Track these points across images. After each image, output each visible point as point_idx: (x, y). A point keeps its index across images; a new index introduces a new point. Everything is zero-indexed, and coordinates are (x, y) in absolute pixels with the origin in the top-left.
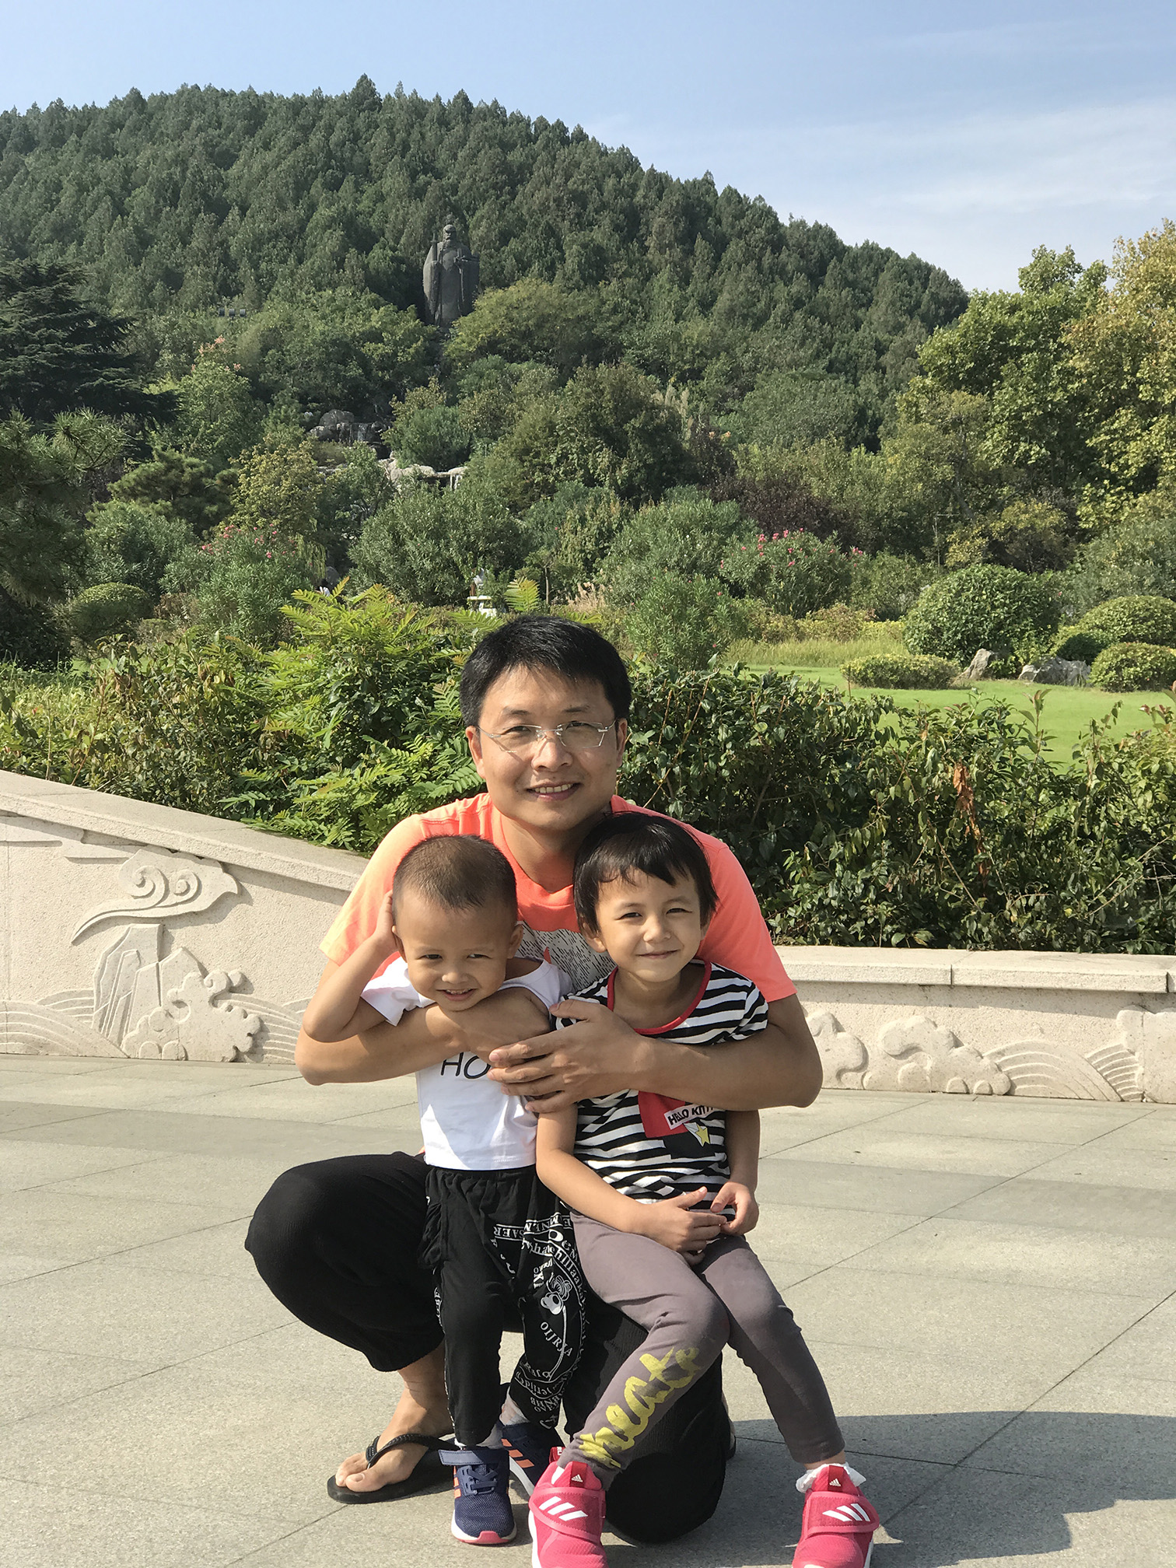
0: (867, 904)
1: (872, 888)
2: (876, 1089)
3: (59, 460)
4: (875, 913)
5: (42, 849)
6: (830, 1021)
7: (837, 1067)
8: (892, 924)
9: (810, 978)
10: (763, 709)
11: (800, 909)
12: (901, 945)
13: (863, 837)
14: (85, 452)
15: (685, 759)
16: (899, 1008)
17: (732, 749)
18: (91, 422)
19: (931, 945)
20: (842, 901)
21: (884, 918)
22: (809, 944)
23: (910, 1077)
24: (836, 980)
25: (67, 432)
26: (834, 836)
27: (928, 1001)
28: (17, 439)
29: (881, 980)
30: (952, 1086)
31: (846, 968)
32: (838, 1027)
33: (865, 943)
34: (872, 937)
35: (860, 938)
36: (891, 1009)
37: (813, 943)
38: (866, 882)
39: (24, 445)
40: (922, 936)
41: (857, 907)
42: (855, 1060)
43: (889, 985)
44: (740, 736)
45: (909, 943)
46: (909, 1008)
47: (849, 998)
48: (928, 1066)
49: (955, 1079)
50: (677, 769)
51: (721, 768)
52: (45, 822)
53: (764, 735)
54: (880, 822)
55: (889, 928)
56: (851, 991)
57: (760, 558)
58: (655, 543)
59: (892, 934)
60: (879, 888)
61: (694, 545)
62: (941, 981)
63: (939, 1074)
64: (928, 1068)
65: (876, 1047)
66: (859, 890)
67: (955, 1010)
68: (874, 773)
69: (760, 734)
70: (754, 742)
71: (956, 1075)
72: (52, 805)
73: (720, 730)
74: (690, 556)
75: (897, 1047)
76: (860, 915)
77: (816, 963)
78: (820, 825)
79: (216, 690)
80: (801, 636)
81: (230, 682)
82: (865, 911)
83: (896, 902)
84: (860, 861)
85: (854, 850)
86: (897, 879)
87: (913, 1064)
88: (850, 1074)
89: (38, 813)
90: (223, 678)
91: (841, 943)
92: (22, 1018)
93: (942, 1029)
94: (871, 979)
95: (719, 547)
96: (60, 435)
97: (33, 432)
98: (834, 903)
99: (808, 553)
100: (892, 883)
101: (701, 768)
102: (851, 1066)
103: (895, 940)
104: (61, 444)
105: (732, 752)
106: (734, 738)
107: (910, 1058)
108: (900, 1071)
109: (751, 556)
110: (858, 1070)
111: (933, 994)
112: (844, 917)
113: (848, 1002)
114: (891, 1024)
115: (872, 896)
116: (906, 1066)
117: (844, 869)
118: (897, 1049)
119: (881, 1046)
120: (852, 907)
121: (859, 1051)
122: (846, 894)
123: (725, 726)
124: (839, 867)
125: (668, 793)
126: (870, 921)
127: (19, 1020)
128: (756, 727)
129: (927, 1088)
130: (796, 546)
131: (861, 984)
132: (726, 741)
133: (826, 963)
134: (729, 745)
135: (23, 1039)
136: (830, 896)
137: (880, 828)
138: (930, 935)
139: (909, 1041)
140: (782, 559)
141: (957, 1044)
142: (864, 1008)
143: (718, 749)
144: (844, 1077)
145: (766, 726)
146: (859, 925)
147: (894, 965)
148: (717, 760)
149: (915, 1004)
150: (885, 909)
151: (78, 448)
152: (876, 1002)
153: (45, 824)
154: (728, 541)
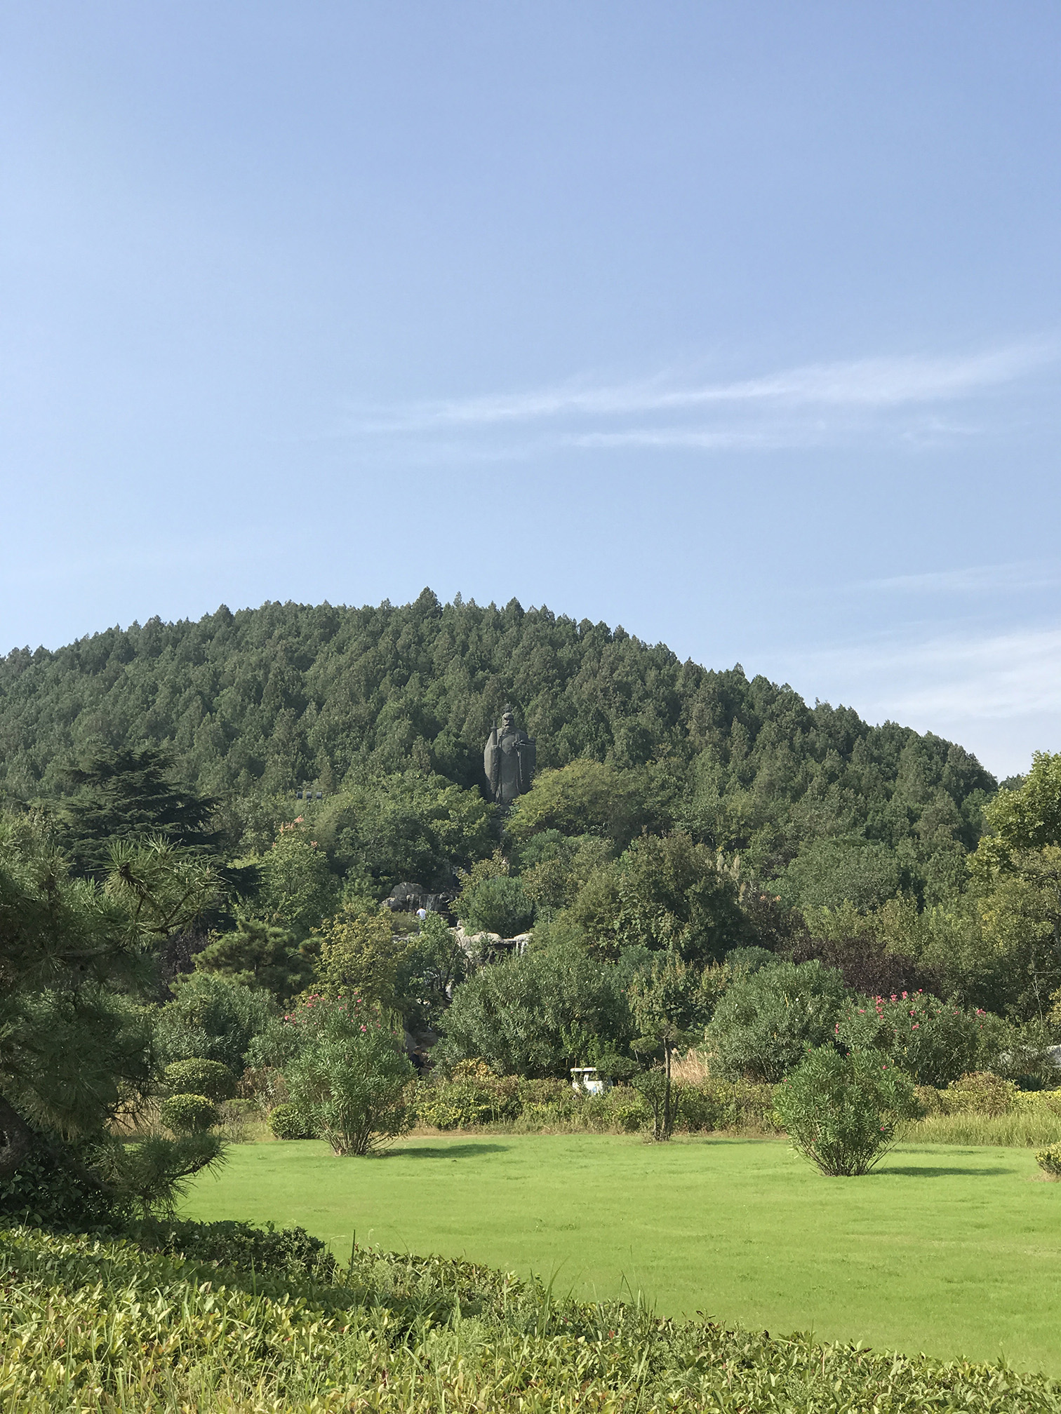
3: (114, 917)
14: (154, 905)
18: (165, 857)
25: (126, 873)
28: (48, 884)
39: (60, 895)
57: (880, 1022)
58: (762, 1007)
61: (804, 1007)
74: (801, 1020)
80: (946, 1110)
95: (830, 1011)
96: (114, 878)
99: (931, 1016)
104: (114, 890)
109: (870, 1019)
130: (916, 1007)
140: (904, 1023)
151: (143, 896)
154: (843, 1004)
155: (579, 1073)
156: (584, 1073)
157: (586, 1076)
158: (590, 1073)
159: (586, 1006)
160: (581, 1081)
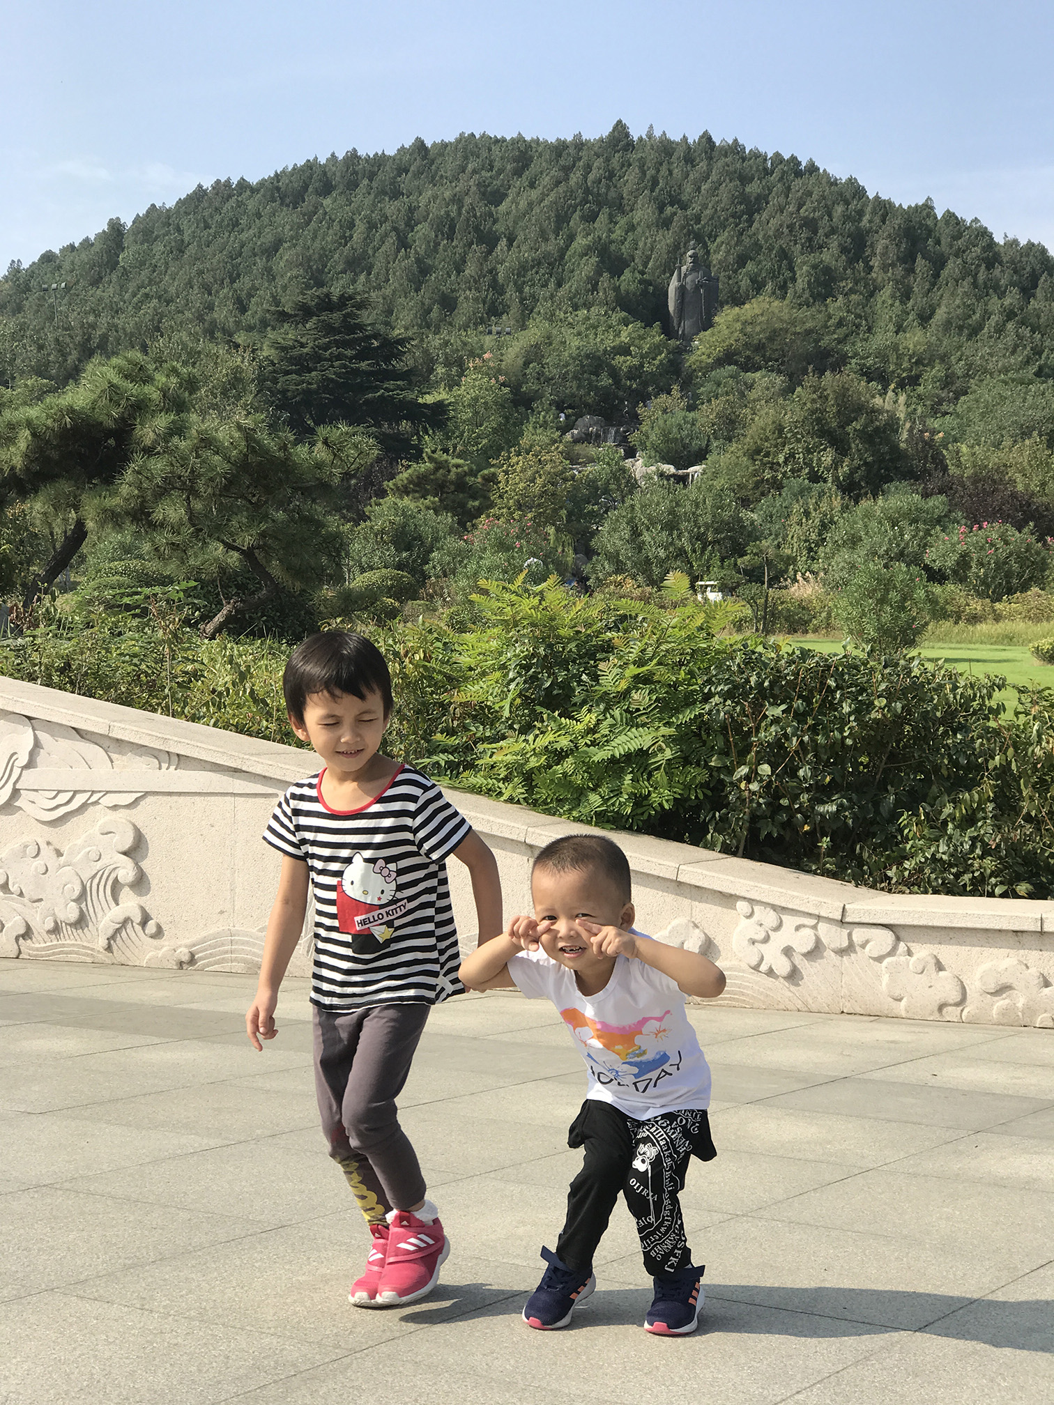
0: (974, 859)
1: (979, 845)
2: (973, 1022)
3: (319, 465)
4: (981, 867)
5: (262, 800)
6: (933, 961)
7: (938, 1002)
8: (996, 877)
9: (916, 923)
10: (883, 686)
11: (914, 862)
12: (1004, 895)
13: (972, 800)
14: (341, 459)
15: (813, 730)
16: (995, 951)
17: (855, 721)
18: (347, 433)
19: (1031, 896)
20: (951, 855)
21: (989, 871)
22: (922, 893)
23: (1005, 1012)
24: (938, 924)
25: (326, 442)
26: (946, 798)
27: (1021, 946)
29: (978, 926)
30: (1041, 1023)
31: (947, 915)
32: (940, 967)
33: (973, 893)
34: (978, 888)
35: (968, 889)
36: (988, 951)
37: (926, 892)
38: (973, 839)
39: (290, 454)
40: (1022, 888)
41: (966, 861)
42: (955, 996)
43: (986, 930)
44: (862, 709)
45: (1010, 894)
46: (1004, 951)
47: (950, 941)
48: (1021, 1003)
49: (1045, 1015)
50: (806, 738)
51: (846, 737)
52: (265, 777)
53: (883, 709)
54: (988, 787)
55: (993, 880)
56: (952, 935)
57: (961, 548)
58: (866, 534)
59: (996, 885)
60: (985, 845)
61: (902, 535)
62: (1032, 928)
63: (1030, 1010)
64: (1020, 1005)
65: (974, 987)
66: (967, 847)
67: (1046, 954)
68: (982, 744)
69: (880, 708)
70: (874, 715)
71: (1046, 1011)
72: (270, 763)
73: (844, 705)
74: (898, 545)
75: (993, 986)
76: (968, 868)
77: (920, 909)
78: (935, 789)
79: (416, 666)
80: (998, 618)
81: (427, 658)
82: (972, 865)
83: (1000, 858)
84: (969, 820)
85: (964, 811)
86: (999, 837)
87: (1007, 1001)
88: (950, 1008)
89: (258, 770)
90: (422, 656)
91: (950, 892)
92: (243, 943)
93: (1033, 970)
94: (970, 925)
95: (924, 537)
96: (320, 445)
97: (296, 443)
98: (945, 857)
99: (1007, 543)
100: (995, 840)
101: (828, 737)
102: (952, 1002)
103: (998, 891)
104: (320, 452)
105: (855, 724)
106: (857, 711)
107: (1004, 995)
108: (995, 1007)
109: (953, 545)
110: (957, 1005)
111: (1025, 939)
112: (954, 870)
113: (949, 944)
114: (985, 966)
115: (978, 851)
116: (1001, 1003)
117: (955, 827)
118: (992, 987)
119: (978, 984)
120: (960, 861)
121: (958, 988)
122: (956, 850)
123: (849, 701)
124: (950, 826)
125: (800, 758)
126: (976, 874)
127: (243, 944)
128: (876, 703)
129: (1020, 1023)
130: (995, 536)
131: (961, 929)
132: (850, 714)
133: (930, 910)
134: (852, 718)
135: (245, 961)
136: (941, 851)
137: (987, 792)
138: (1030, 887)
139: (1004, 980)
140: (982, 548)
141: (1047, 984)
142: (964, 950)
143: (843, 721)
144: (945, 1010)
145: (884, 701)
146: (967, 878)
147: (990, 913)
148: (841, 731)
149: (1008, 948)
150: (989, 863)
151: (335, 455)
152: (974, 945)
153: (265, 779)
154: (933, 532)
155: (702, 586)
156: (707, 586)
157: (709, 589)
158: (711, 586)
159: (717, 531)
160: (704, 592)
